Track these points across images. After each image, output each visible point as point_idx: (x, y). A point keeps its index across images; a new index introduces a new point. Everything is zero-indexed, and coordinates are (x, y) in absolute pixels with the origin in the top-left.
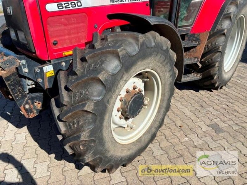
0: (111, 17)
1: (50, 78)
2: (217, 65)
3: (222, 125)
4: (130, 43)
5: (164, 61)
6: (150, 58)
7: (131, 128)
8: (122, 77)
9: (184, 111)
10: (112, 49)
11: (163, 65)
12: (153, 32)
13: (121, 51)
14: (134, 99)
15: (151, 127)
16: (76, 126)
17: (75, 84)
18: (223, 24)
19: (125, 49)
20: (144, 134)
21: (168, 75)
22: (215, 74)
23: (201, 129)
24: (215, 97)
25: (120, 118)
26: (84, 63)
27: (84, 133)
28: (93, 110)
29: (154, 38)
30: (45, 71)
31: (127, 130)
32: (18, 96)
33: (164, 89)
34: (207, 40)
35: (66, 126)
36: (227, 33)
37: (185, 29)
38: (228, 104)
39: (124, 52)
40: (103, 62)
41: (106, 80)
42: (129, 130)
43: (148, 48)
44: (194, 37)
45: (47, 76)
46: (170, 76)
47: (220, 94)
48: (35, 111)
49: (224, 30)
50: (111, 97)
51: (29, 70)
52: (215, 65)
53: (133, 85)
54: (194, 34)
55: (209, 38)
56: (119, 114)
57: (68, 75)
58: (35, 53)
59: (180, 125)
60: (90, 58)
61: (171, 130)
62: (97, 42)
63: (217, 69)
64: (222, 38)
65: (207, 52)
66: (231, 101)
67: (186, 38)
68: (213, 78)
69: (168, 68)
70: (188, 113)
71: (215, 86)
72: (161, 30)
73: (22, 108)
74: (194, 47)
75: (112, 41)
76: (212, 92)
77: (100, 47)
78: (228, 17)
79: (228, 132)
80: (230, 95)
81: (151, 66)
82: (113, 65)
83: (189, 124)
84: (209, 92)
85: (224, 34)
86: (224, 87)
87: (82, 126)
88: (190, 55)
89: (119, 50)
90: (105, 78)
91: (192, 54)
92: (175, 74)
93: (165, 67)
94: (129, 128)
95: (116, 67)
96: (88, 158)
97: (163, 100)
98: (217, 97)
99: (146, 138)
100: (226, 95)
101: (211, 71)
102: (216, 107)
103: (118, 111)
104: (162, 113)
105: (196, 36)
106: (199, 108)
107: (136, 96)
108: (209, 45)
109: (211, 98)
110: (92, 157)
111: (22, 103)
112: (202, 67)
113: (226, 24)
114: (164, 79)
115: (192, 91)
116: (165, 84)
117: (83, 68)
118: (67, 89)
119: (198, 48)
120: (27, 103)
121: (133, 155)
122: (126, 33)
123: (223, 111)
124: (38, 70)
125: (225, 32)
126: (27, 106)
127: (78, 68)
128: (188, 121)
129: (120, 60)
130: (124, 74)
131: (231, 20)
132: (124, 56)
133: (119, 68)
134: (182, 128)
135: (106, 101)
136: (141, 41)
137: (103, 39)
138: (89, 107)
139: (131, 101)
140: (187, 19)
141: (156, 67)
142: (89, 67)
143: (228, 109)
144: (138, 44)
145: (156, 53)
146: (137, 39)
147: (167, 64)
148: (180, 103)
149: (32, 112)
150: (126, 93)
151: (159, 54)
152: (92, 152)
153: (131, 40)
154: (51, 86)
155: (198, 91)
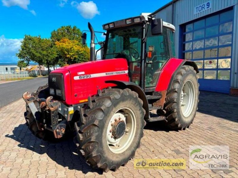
0: (107, 82)
1: (71, 114)
2: (175, 111)
3: (181, 150)
4: (116, 94)
5: (135, 104)
6: (127, 101)
7: (118, 146)
8: (112, 109)
9: (157, 143)
10: (107, 96)
11: (135, 106)
12: (127, 89)
13: (112, 96)
14: (119, 125)
15: (131, 146)
16: (88, 134)
17: (89, 112)
18: (175, 86)
19: (113, 96)
20: (126, 150)
21: (139, 112)
22: (176, 118)
23: (167, 152)
24: (180, 135)
25: (112, 137)
26: (94, 103)
27: (93, 137)
28: (98, 124)
29: (128, 91)
30: (69, 111)
31: (116, 147)
32: (54, 123)
33: (138, 121)
34: (166, 95)
35: (83, 136)
36: (178, 91)
37: (151, 88)
38: (188, 138)
39: (113, 97)
40: (103, 102)
41: (105, 110)
42: (117, 147)
43: (125, 96)
44: (158, 93)
45: (70, 113)
46: (140, 113)
47: (184, 133)
48: (61, 134)
49: (175, 89)
50: (107, 120)
51: (62, 110)
52: (174, 111)
53: (119, 117)
54: (158, 92)
55: (167, 94)
56: (111, 134)
57: (85, 109)
58: (65, 101)
59: (153, 150)
60: (97, 100)
61: (147, 153)
62: (100, 93)
63: (176, 114)
64: (176, 94)
65: (168, 103)
66: (191, 137)
67: (153, 94)
68: (175, 120)
69: (138, 108)
70: (159, 144)
71: (178, 126)
72: (133, 88)
73: (55, 131)
74: (158, 99)
75: (107, 93)
76: (178, 132)
77: (101, 95)
78: (177, 81)
79: (185, 154)
80: (191, 133)
81: (128, 106)
82: (108, 103)
83: (159, 150)
84: (176, 132)
85: (176, 92)
86: (187, 129)
87: (92, 134)
88: (157, 104)
89: (111, 96)
90: (104, 109)
91: (158, 104)
92: (143, 112)
93: (136, 107)
94: (117, 146)
95: (109, 104)
96: (94, 154)
97: (138, 128)
98: (181, 135)
99: (128, 153)
100: (188, 133)
101: (173, 116)
102: (179, 140)
103: (110, 132)
104: (138, 137)
105: (159, 93)
106: (168, 141)
107: (121, 123)
108: (168, 98)
109: (177, 136)
110: (96, 154)
111: (55, 128)
112: (166, 112)
113: (177, 86)
114: (137, 115)
115: (164, 132)
116: (138, 118)
117: (93, 105)
118: (85, 115)
119: (161, 100)
120: (58, 128)
121: (120, 162)
122: (114, 89)
123: (184, 143)
124: (66, 110)
125: (176, 90)
126: (58, 130)
127: (91, 105)
128: (159, 148)
129: (111, 101)
130: (113, 108)
131: (179, 83)
132: (113, 99)
133: (111, 105)
134: (154, 152)
135: (104, 121)
136: (121, 92)
137: (103, 92)
138: (96, 123)
139: (117, 126)
140: (152, 83)
141: (131, 107)
142: (96, 104)
143: (187, 141)
144: (120, 94)
145: (130, 99)
146: (119, 92)
147: (137, 105)
148: (154, 139)
149: (59, 134)
150: (114, 121)
151: (131, 100)
152: (96, 150)
153: (116, 92)
154: (71, 120)
155: (168, 132)
